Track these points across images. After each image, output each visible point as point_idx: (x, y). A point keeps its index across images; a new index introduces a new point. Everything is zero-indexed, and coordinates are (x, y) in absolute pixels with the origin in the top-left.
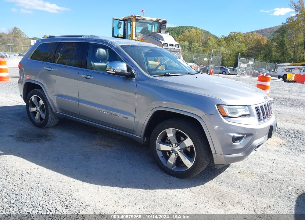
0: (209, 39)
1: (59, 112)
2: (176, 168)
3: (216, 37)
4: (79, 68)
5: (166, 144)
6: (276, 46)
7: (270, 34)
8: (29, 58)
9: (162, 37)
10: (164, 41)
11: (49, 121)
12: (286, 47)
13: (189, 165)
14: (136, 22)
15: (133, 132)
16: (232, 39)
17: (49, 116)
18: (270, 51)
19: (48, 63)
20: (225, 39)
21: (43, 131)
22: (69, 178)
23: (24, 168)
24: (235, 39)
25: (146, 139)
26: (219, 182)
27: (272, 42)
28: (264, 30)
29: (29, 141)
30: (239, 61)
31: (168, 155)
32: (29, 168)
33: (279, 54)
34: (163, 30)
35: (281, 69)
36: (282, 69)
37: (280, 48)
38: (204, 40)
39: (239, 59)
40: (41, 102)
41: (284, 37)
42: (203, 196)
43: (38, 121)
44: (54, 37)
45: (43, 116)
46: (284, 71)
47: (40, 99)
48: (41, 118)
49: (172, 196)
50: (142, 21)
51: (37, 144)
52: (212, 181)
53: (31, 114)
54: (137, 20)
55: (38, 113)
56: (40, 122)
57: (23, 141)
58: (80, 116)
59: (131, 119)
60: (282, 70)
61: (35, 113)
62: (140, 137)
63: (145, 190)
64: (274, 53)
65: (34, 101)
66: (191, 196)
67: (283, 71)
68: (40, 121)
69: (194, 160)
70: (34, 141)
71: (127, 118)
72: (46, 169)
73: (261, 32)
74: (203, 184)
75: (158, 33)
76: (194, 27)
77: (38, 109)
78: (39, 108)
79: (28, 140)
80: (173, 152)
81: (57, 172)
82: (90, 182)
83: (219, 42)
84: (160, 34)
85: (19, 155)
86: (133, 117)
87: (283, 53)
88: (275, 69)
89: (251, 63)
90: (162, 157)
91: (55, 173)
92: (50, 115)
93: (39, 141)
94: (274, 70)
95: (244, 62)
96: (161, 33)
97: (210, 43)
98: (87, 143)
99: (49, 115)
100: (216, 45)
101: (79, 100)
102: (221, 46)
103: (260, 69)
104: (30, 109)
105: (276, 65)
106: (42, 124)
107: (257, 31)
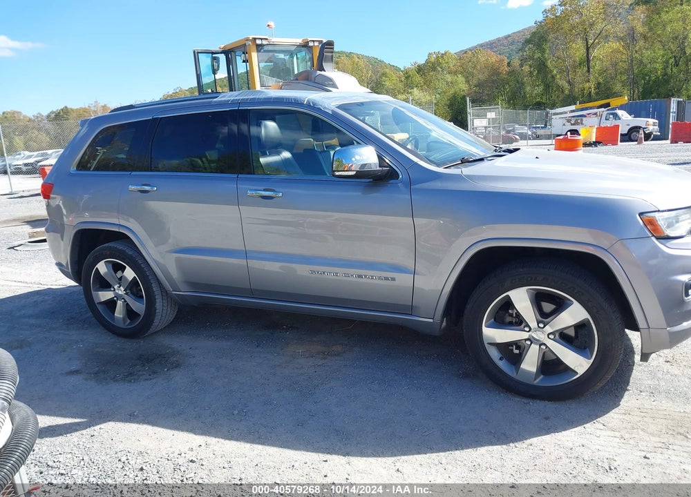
0: (384, 74)
1: (185, 291)
2: (542, 380)
3: (396, 69)
4: (236, 176)
5: (509, 327)
6: (531, 72)
7: (508, 50)
8: (73, 169)
9: (330, 80)
10: (337, 88)
11: (157, 317)
12: (551, 71)
13: (581, 365)
14: (258, 51)
15: (410, 309)
16: (434, 69)
17: (157, 304)
18: (521, 85)
19: (134, 173)
20: (420, 70)
21: (142, 345)
22: (303, 452)
23: (172, 450)
24: (441, 68)
25: (444, 324)
26: (648, 394)
27: (521, 65)
28: (495, 43)
29: (130, 377)
30: (469, 115)
31: (517, 352)
32: (184, 449)
33: (539, 90)
34: (329, 64)
35: (560, 119)
36: (562, 120)
37: (540, 76)
38: (374, 78)
39: (469, 110)
40: (129, 274)
41: (543, 51)
42: (641, 433)
43: (124, 323)
44: (131, 107)
45: (139, 307)
46: (567, 124)
47: (125, 267)
48: (130, 313)
49: (577, 449)
50: (270, 48)
51: (154, 381)
52: (627, 393)
53: (100, 308)
54: (259, 48)
55: (120, 303)
56: (130, 324)
57: (114, 379)
58: (252, 293)
59: (404, 280)
60: (561, 122)
61: (111, 304)
62: (431, 320)
63: (504, 446)
64: (528, 89)
65: (106, 274)
66: (618, 440)
67: (564, 125)
68: (129, 321)
69: (595, 353)
70: (142, 375)
71: (393, 279)
72: (227, 441)
73: (491, 45)
74: (616, 405)
75: (319, 72)
76: (344, 53)
77: (121, 291)
78: (122, 288)
79: (127, 376)
80: (531, 344)
81: (263, 444)
82: (362, 454)
83: (407, 78)
84: (323, 73)
85: (131, 418)
86: (411, 273)
87: (547, 87)
88: (546, 122)
89: (491, 115)
90: (501, 359)
91: (259, 448)
92: (159, 304)
93: (154, 373)
94: (546, 125)
95: (478, 116)
96: (325, 71)
97: (387, 83)
98: (276, 354)
99: (155, 303)
100: (401, 85)
101: (246, 254)
102: (413, 88)
103: (509, 127)
104: (97, 295)
105: (547, 113)
106: (138, 327)
107: (482, 45)
